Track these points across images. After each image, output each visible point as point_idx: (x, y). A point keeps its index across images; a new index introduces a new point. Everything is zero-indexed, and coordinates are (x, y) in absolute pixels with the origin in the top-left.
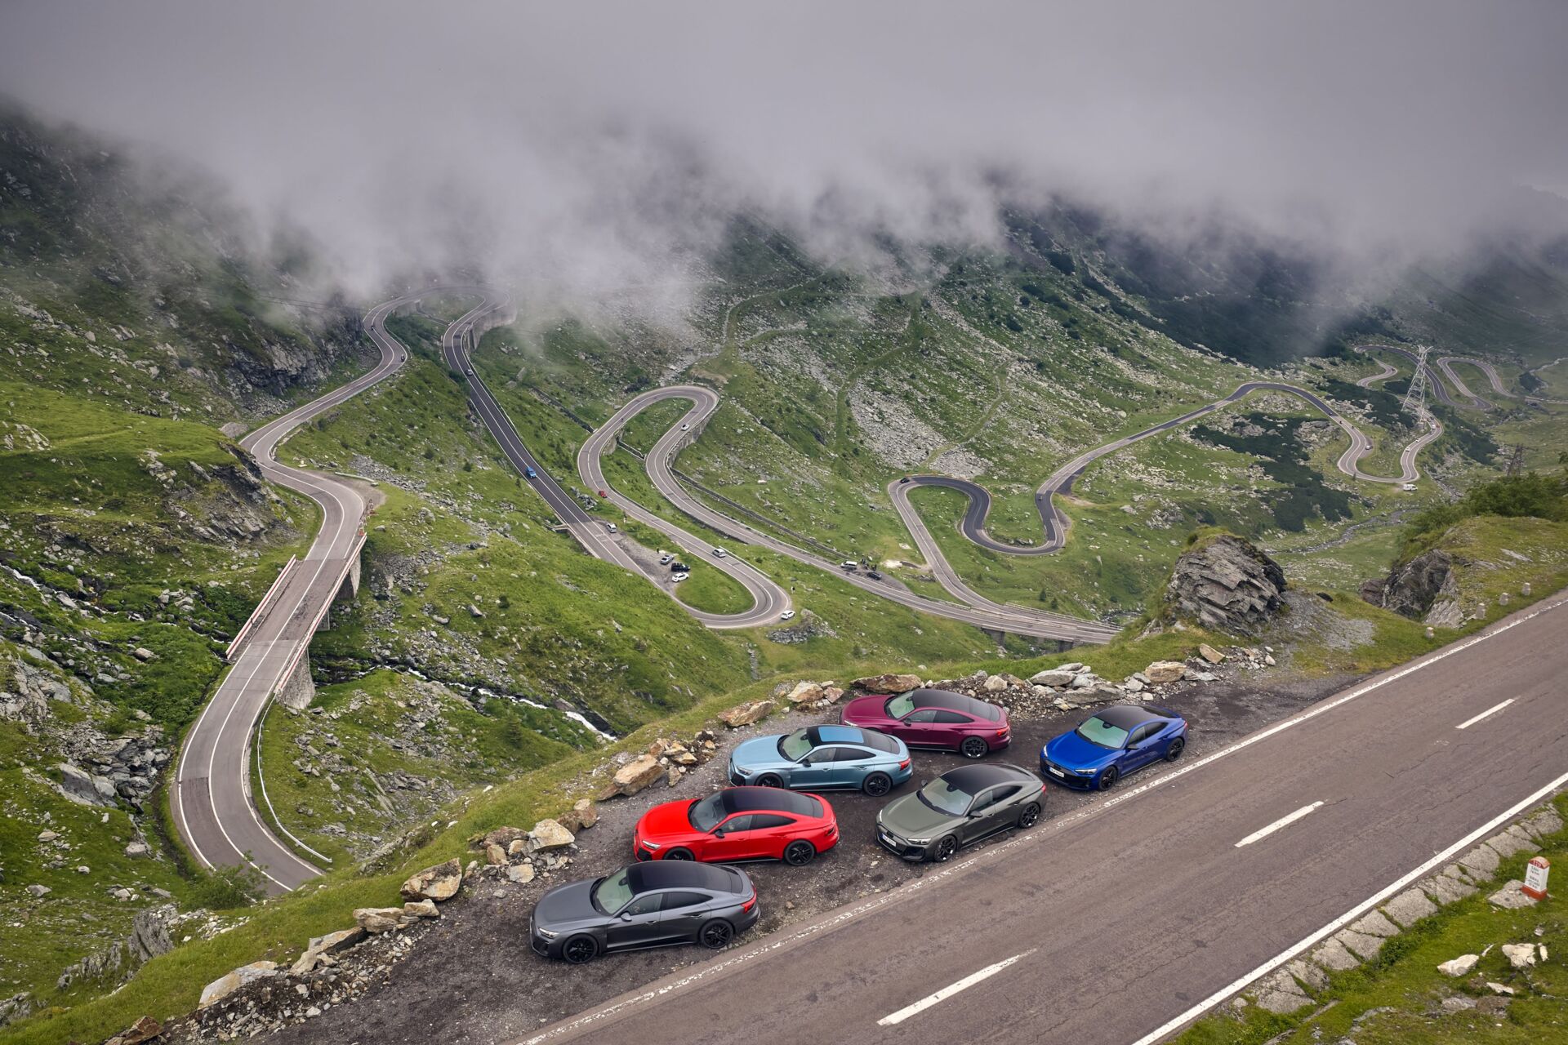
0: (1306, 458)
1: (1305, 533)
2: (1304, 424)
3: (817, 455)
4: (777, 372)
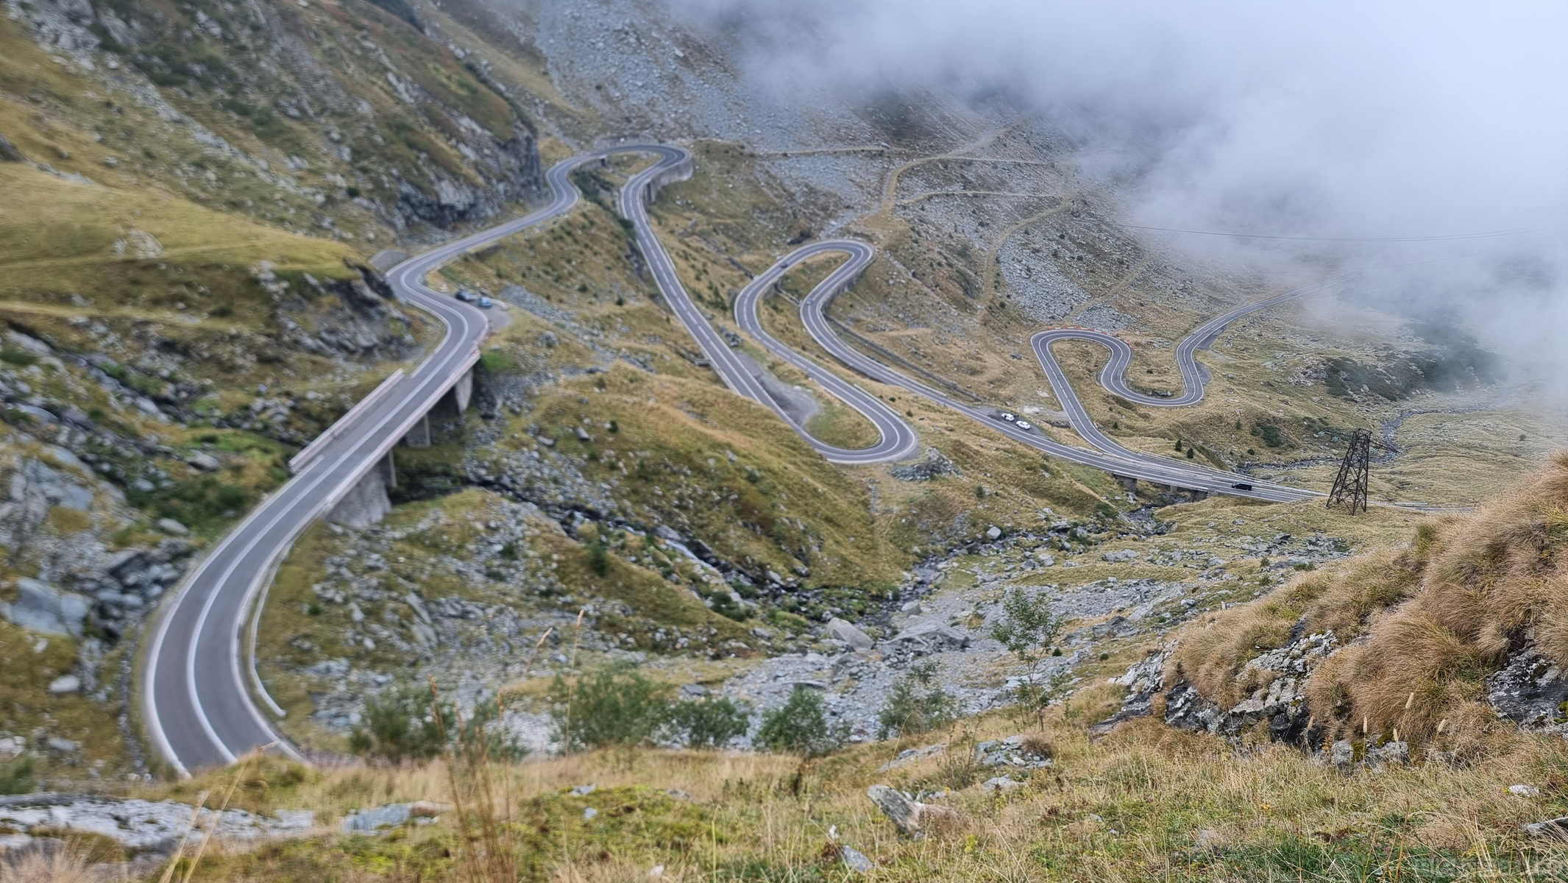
1: (1456, 393)
3: (965, 307)
4: (932, 230)
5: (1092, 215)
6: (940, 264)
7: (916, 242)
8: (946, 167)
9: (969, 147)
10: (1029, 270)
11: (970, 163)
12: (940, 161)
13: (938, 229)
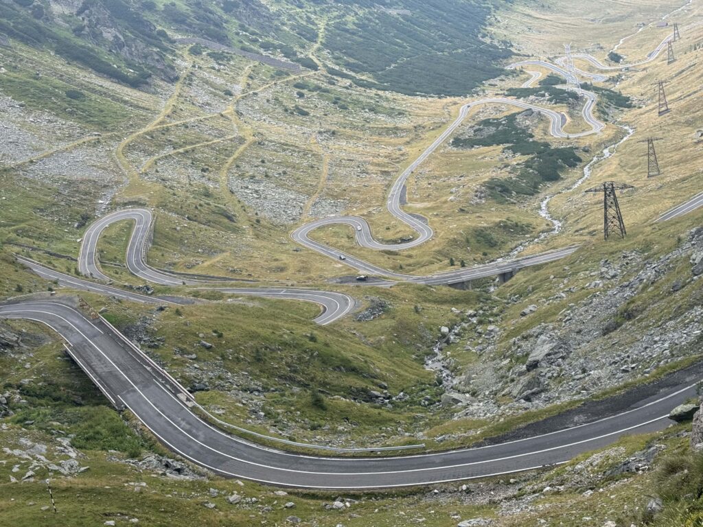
0: (531, 136)
1: (562, 179)
2: (517, 117)
3: (236, 230)
4: (175, 184)
5: (271, 141)
6: (201, 205)
7: (174, 194)
8: (152, 137)
9: (159, 118)
11: (168, 129)
12: (147, 133)
13: (179, 183)
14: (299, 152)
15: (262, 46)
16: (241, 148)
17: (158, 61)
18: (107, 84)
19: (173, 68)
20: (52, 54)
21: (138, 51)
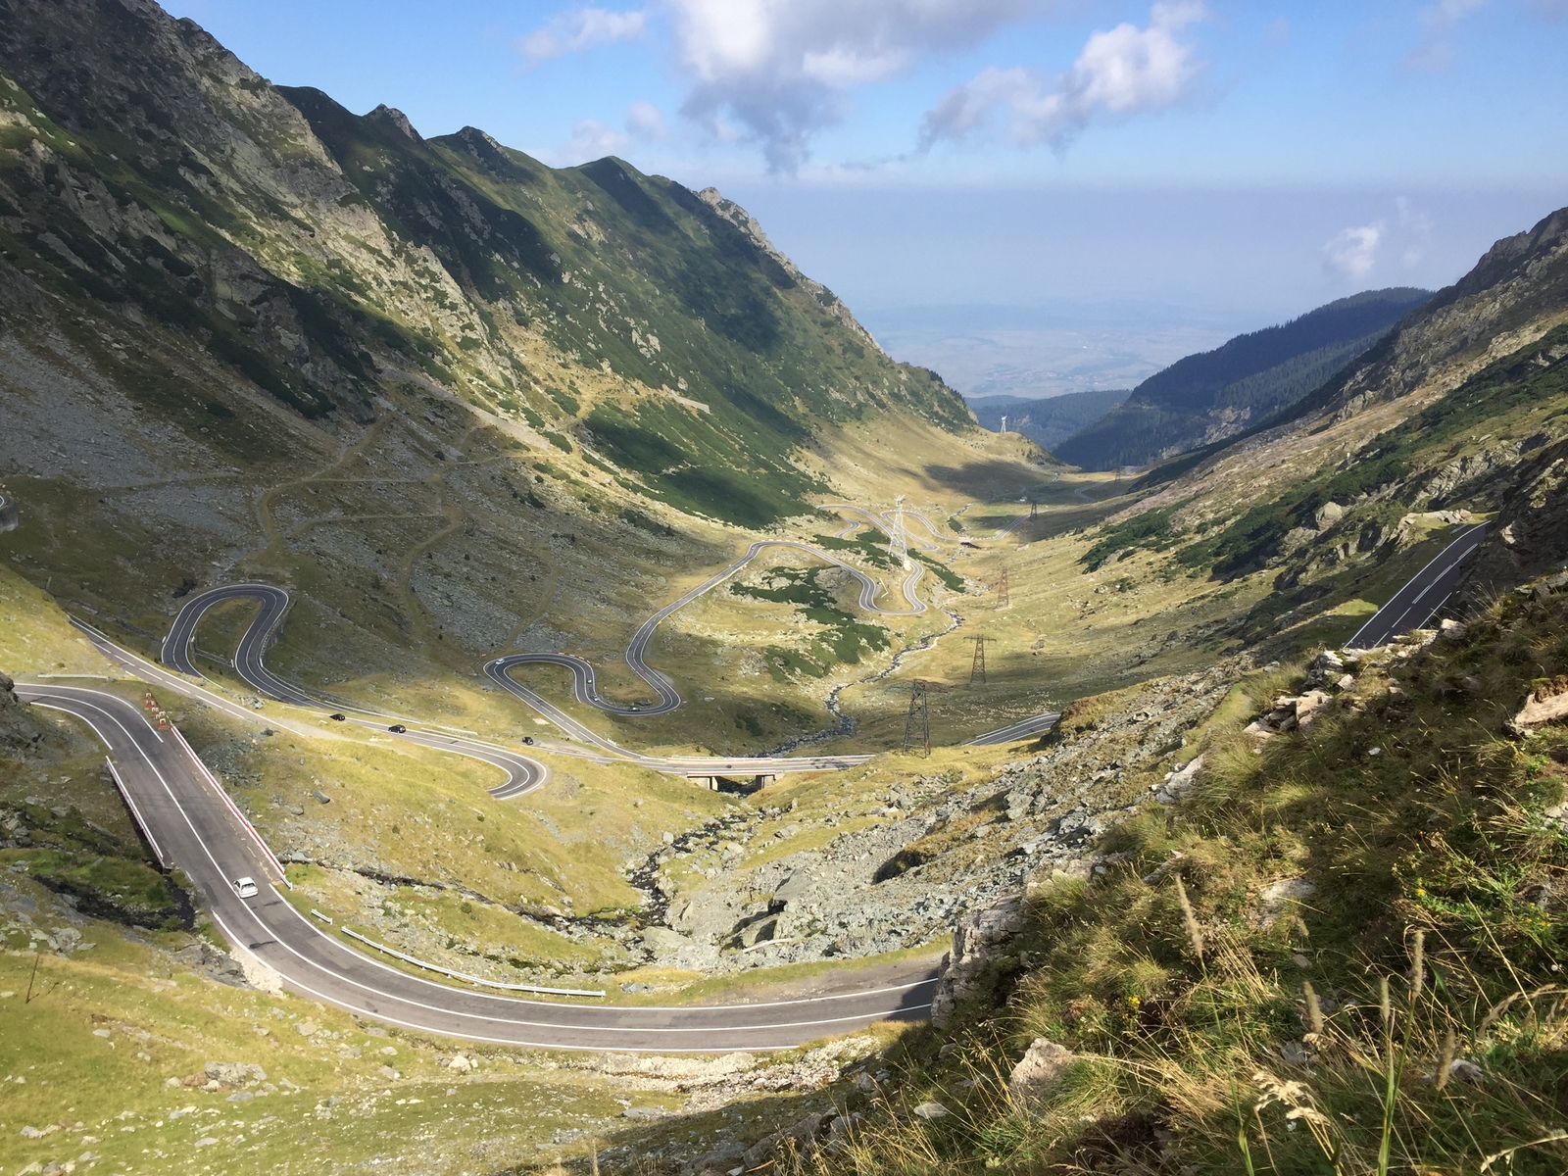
0: (834, 601)
1: (862, 664)
2: (821, 572)
3: (405, 643)
4: (334, 563)
7: (329, 577)
8: (316, 491)
9: (331, 467)
10: (448, 597)
11: (342, 486)
12: (308, 484)
13: (340, 562)
14: (520, 555)
15: (501, 404)
16: (441, 533)
17: (350, 391)
18: (269, 406)
19: (369, 405)
20: (201, 349)
21: (326, 373)
